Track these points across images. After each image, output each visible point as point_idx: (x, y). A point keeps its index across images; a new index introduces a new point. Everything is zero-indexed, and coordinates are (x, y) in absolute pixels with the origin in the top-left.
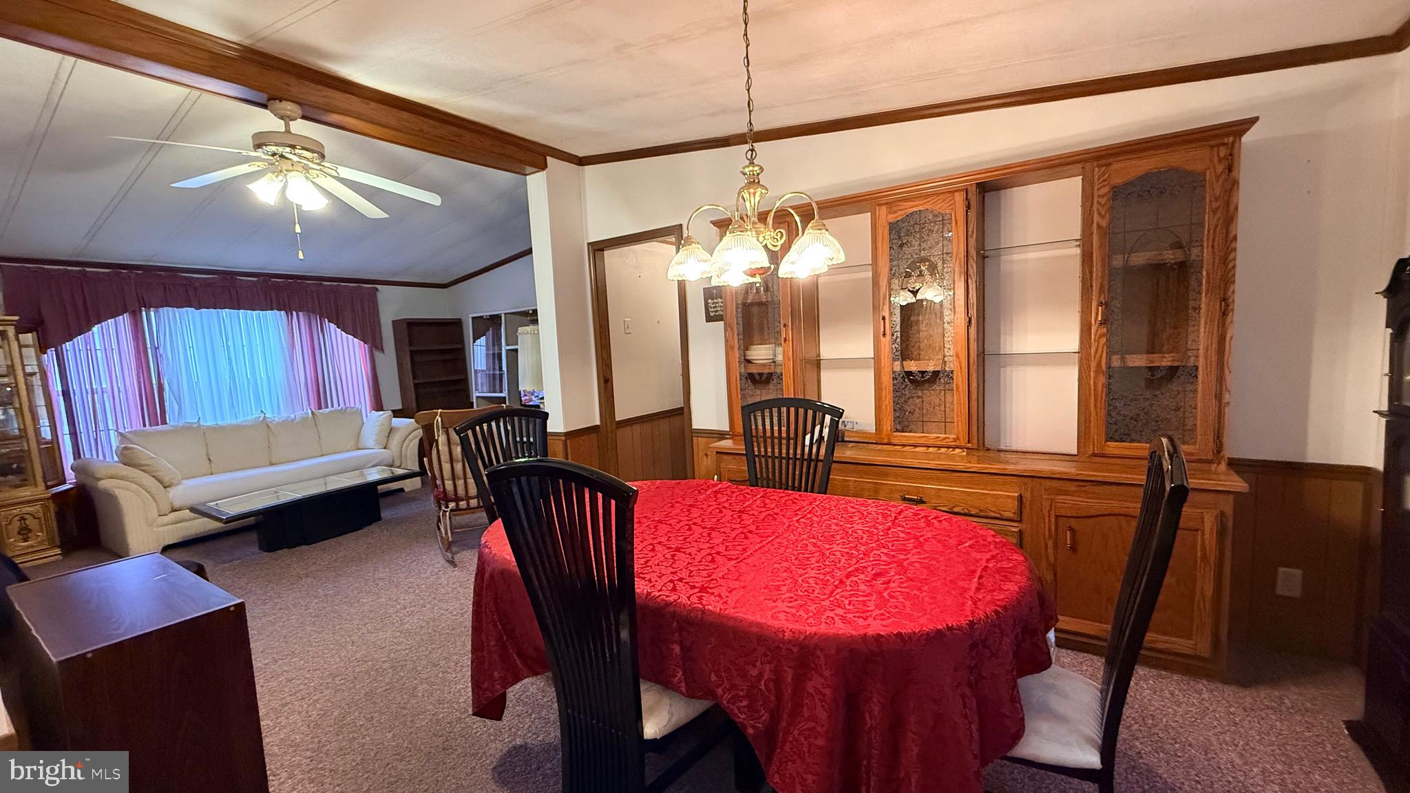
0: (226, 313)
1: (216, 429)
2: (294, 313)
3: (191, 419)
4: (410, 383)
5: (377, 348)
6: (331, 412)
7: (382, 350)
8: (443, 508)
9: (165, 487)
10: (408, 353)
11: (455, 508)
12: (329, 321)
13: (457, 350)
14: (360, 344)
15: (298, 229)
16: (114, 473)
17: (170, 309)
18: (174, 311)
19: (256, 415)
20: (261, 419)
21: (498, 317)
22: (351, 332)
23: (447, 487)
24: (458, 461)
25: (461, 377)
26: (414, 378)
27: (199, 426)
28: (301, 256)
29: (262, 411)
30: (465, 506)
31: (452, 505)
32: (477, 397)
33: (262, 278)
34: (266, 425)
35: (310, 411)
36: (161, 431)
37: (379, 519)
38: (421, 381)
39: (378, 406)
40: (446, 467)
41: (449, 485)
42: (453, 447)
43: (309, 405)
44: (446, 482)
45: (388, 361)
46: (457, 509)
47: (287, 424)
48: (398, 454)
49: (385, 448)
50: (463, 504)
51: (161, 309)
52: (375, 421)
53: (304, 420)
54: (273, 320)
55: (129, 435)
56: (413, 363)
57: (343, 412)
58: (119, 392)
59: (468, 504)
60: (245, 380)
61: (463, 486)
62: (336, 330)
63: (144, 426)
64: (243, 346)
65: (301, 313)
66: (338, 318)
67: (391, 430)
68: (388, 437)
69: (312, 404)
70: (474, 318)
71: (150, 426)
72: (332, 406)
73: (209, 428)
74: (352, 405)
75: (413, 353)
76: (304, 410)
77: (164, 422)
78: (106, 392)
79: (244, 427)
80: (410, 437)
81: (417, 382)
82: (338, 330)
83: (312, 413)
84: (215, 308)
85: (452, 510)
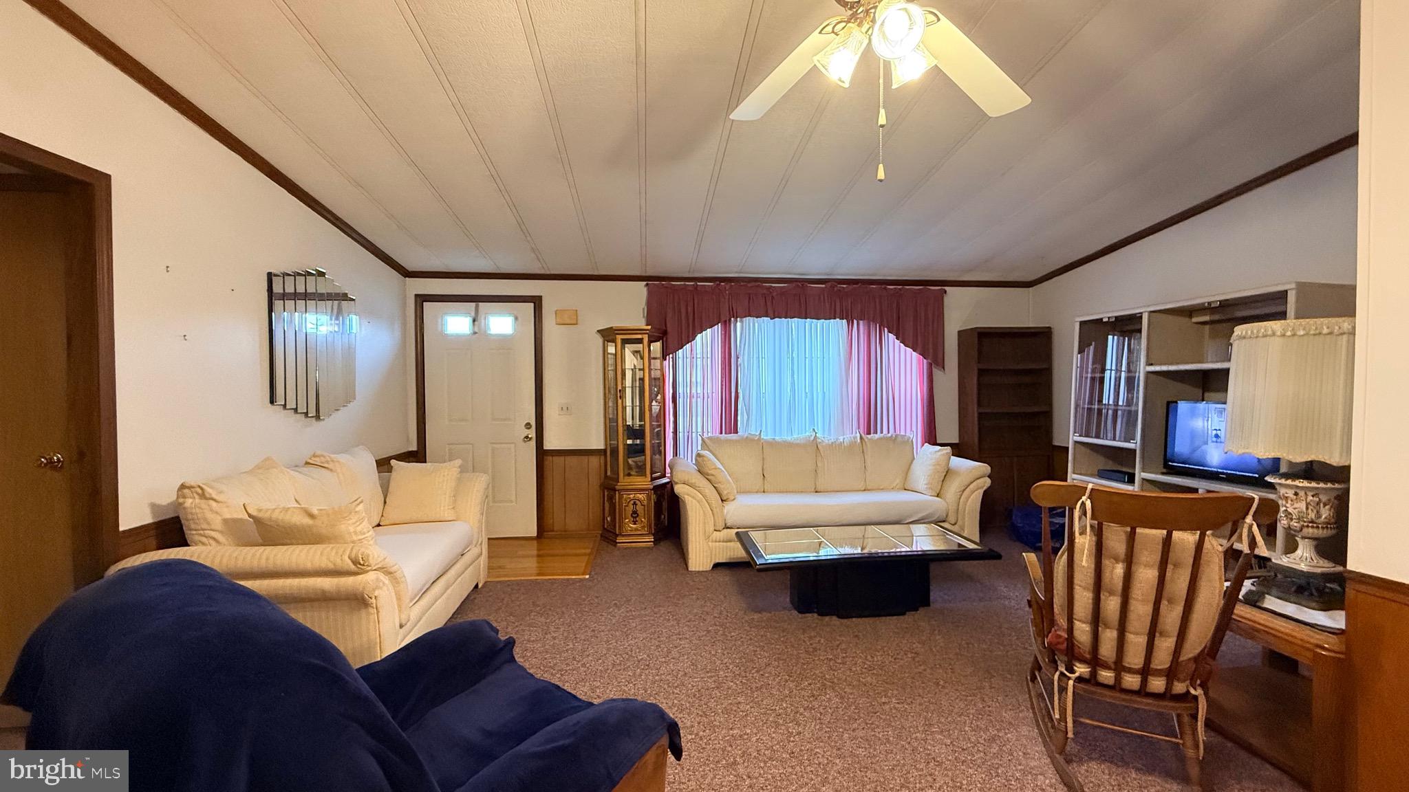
0: (795, 322)
1: (773, 444)
2: (855, 322)
3: (753, 431)
4: (974, 410)
5: (937, 364)
6: (880, 439)
7: (944, 368)
8: (1062, 668)
9: (722, 500)
10: (976, 372)
11: (1087, 676)
12: (889, 332)
13: (1041, 370)
14: (919, 360)
15: (882, 120)
16: (686, 479)
17: (751, 319)
18: (754, 320)
19: (809, 434)
20: (812, 438)
21: (1136, 318)
22: (911, 346)
23: (1077, 633)
24: (1111, 593)
25: (1044, 408)
26: (979, 404)
27: (759, 439)
28: (881, 174)
29: (814, 430)
30: (1111, 682)
31: (1081, 669)
32: (1076, 442)
33: (830, 284)
34: (814, 446)
35: (858, 435)
36: (730, 440)
37: (926, 602)
38: (988, 410)
39: (931, 437)
40: (1083, 598)
41: (1082, 631)
42: (1106, 562)
43: (859, 428)
44: (1077, 624)
45: (948, 381)
46: (1092, 680)
47: (834, 446)
48: (955, 508)
49: (938, 496)
50: (1106, 676)
51: (744, 319)
52: (929, 457)
53: (852, 445)
54: (836, 328)
55: (706, 440)
56: (980, 386)
57: (894, 439)
58: (708, 398)
59: (1118, 679)
60: (804, 392)
61: (1114, 643)
62: (894, 341)
63: (721, 433)
64: (806, 358)
65: (861, 322)
66: (898, 330)
67: (948, 473)
68: (943, 481)
69: (862, 427)
70: (1082, 323)
71: (726, 434)
72: (882, 432)
73: (768, 442)
74: (902, 433)
75: (981, 372)
76: (851, 434)
77: (736, 432)
78: (700, 397)
79: (798, 445)
80: (971, 486)
81: (982, 410)
82: (897, 342)
83: (861, 438)
84: (786, 318)
85: (1080, 679)
